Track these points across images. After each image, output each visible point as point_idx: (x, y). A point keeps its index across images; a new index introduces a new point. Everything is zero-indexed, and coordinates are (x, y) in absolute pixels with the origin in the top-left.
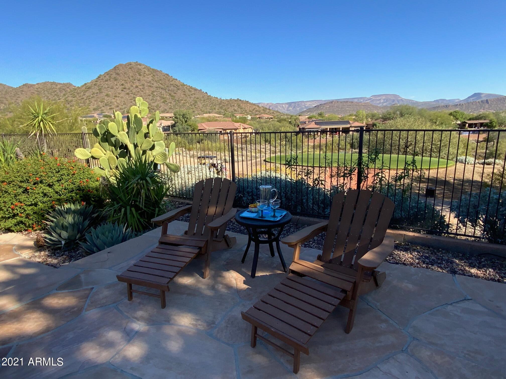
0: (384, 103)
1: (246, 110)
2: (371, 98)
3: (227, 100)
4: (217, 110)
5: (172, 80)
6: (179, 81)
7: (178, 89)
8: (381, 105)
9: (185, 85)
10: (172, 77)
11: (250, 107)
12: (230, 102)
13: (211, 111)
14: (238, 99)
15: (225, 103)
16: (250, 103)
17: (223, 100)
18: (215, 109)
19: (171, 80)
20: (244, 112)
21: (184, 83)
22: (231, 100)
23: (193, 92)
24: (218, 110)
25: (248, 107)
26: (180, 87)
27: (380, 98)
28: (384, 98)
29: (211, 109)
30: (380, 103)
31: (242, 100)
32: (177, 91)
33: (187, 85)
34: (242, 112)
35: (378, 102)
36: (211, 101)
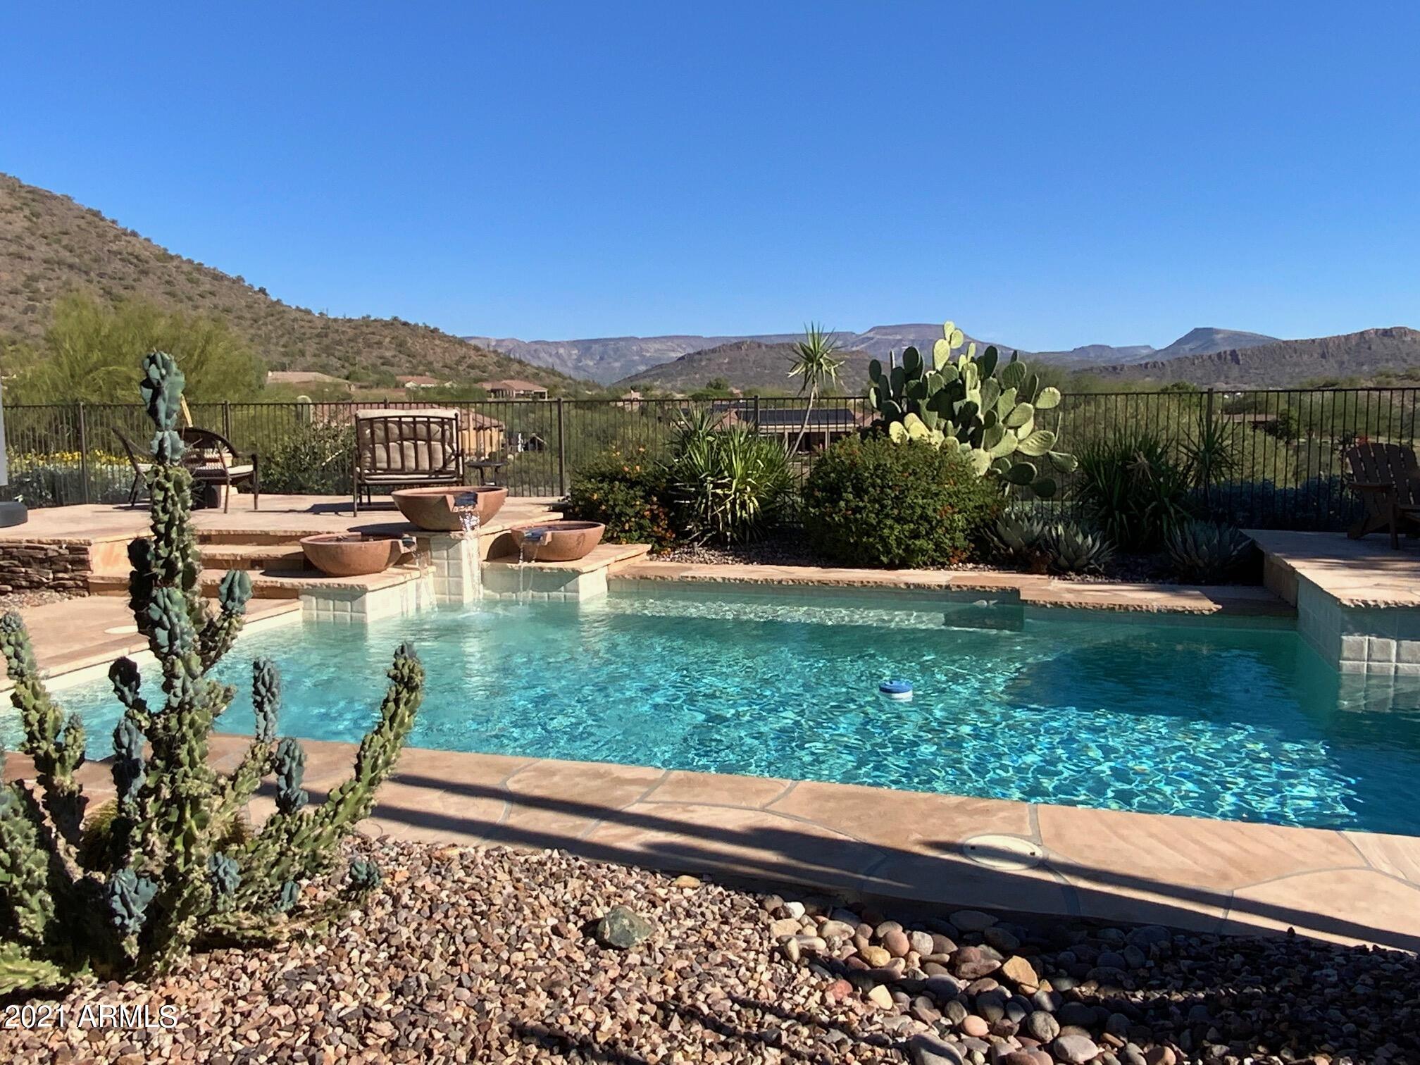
1: (431, 363)
2: (871, 335)
3: (350, 320)
4: (310, 359)
5: (117, 238)
6: (148, 240)
7: (145, 273)
9: (172, 258)
10: (114, 222)
11: (445, 350)
12: (366, 331)
13: (286, 360)
14: (395, 319)
15: (343, 332)
16: (446, 336)
17: (335, 320)
18: (302, 353)
19: (111, 236)
20: (421, 368)
21: (166, 250)
22: (366, 321)
23: (208, 287)
24: (315, 360)
25: (439, 350)
26: (153, 263)
29: (285, 354)
31: (412, 322)
32: (139, 280)
33: (179, 257)
34: (415, 367)
36: (282, 324)
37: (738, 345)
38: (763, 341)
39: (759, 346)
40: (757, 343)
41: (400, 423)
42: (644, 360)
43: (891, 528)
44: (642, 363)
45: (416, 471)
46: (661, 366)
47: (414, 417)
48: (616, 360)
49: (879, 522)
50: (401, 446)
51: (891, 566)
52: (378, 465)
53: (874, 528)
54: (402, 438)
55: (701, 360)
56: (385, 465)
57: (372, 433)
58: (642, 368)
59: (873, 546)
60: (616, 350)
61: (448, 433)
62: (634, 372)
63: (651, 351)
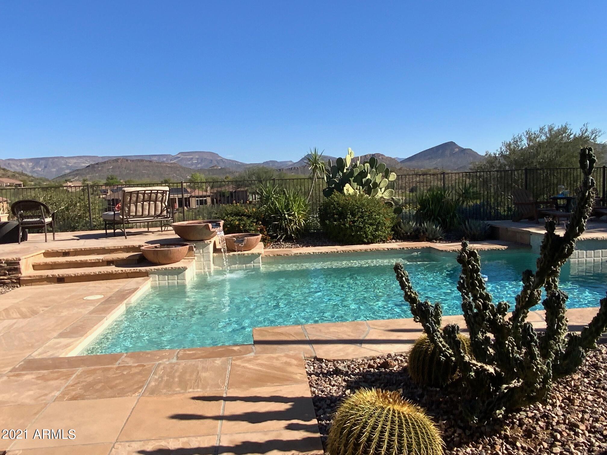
0: (199, 164)
2: (178, 156)
8: (193, 167)
27: (191, 157)
28: (197, 157)
30: (192, 164)
35: (189, 162)
37: (117, 160)
38: (129, 158)
39: (127, 160)
40: (125, 159)
41: (144, 194)
42: (68, 167)
43: (369, 227)
44: (67, 169)
45: (149, 216)
46: (78, 170)
47: (151, 191)
48: (54, 168)
49: (364, 226)
50: (143, 204)
51: (368, 243)
52: (131, 214)
53: (361, 228)
54: (144, 200)
55: (98, 167)
56: (134, 214)
57: (130, 199)
58: (68, 171)
59: (361, 235)
60: (53, 163)
61: (164, 197)
62: (63, 173)
63: (72, 163)
